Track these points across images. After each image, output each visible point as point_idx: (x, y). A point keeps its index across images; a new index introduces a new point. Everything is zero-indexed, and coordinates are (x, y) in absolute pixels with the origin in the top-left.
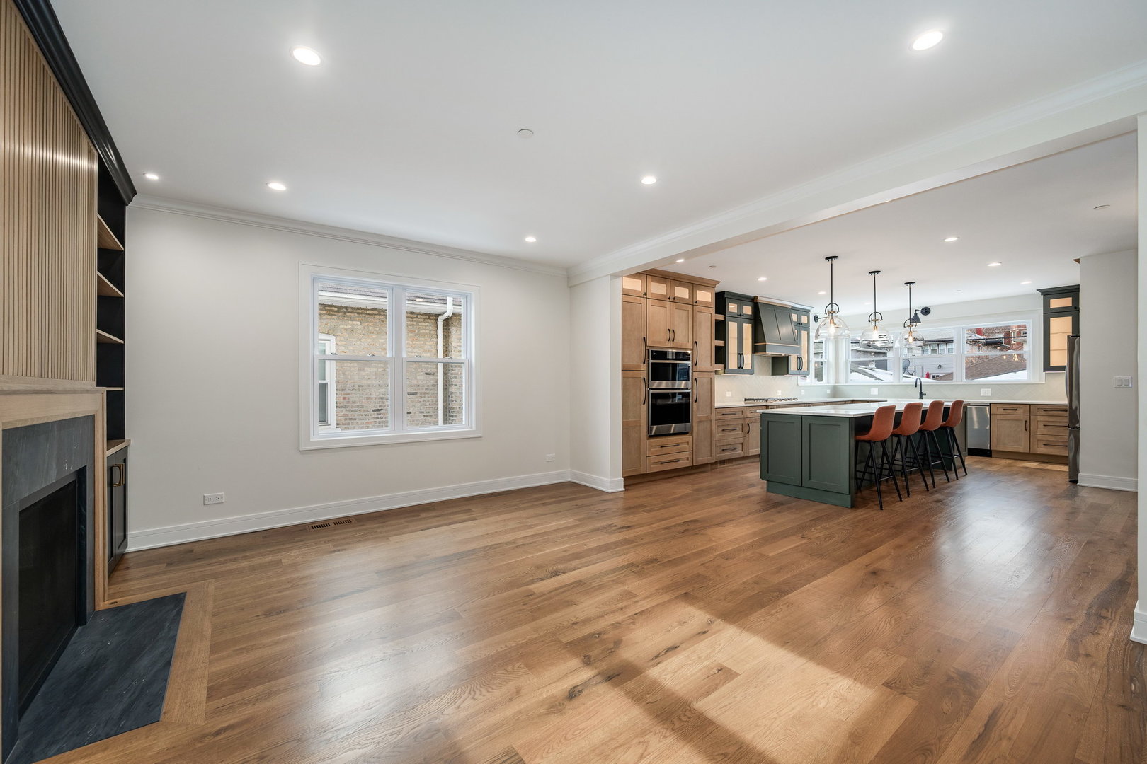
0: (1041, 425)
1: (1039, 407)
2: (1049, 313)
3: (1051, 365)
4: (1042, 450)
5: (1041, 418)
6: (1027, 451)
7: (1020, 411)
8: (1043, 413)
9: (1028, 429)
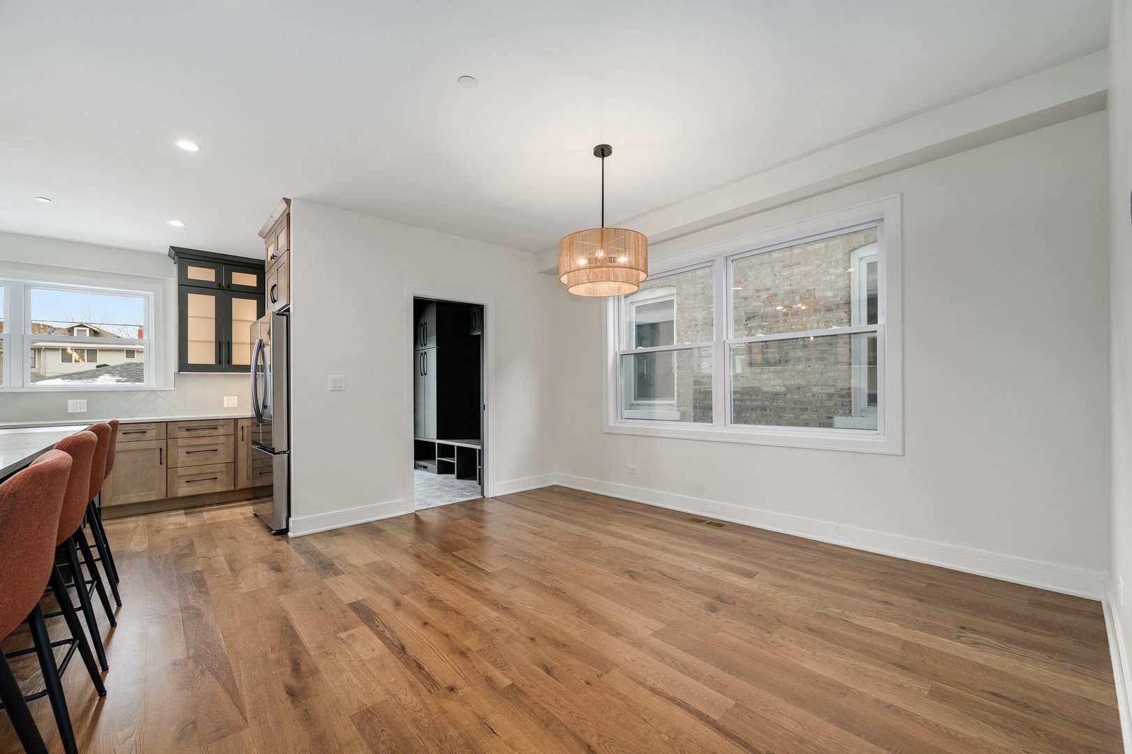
0: (182, 453)
1: (180, 425)
2: (186, 287)
3: (189, 363)
4: (184, 490)
5: (183, 440)
6: (163, 497)
7: (152, 433)
8: (185, 434)
9: (164, 461)
